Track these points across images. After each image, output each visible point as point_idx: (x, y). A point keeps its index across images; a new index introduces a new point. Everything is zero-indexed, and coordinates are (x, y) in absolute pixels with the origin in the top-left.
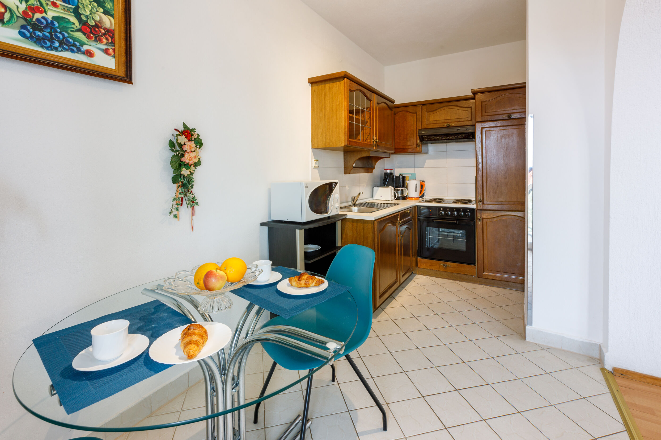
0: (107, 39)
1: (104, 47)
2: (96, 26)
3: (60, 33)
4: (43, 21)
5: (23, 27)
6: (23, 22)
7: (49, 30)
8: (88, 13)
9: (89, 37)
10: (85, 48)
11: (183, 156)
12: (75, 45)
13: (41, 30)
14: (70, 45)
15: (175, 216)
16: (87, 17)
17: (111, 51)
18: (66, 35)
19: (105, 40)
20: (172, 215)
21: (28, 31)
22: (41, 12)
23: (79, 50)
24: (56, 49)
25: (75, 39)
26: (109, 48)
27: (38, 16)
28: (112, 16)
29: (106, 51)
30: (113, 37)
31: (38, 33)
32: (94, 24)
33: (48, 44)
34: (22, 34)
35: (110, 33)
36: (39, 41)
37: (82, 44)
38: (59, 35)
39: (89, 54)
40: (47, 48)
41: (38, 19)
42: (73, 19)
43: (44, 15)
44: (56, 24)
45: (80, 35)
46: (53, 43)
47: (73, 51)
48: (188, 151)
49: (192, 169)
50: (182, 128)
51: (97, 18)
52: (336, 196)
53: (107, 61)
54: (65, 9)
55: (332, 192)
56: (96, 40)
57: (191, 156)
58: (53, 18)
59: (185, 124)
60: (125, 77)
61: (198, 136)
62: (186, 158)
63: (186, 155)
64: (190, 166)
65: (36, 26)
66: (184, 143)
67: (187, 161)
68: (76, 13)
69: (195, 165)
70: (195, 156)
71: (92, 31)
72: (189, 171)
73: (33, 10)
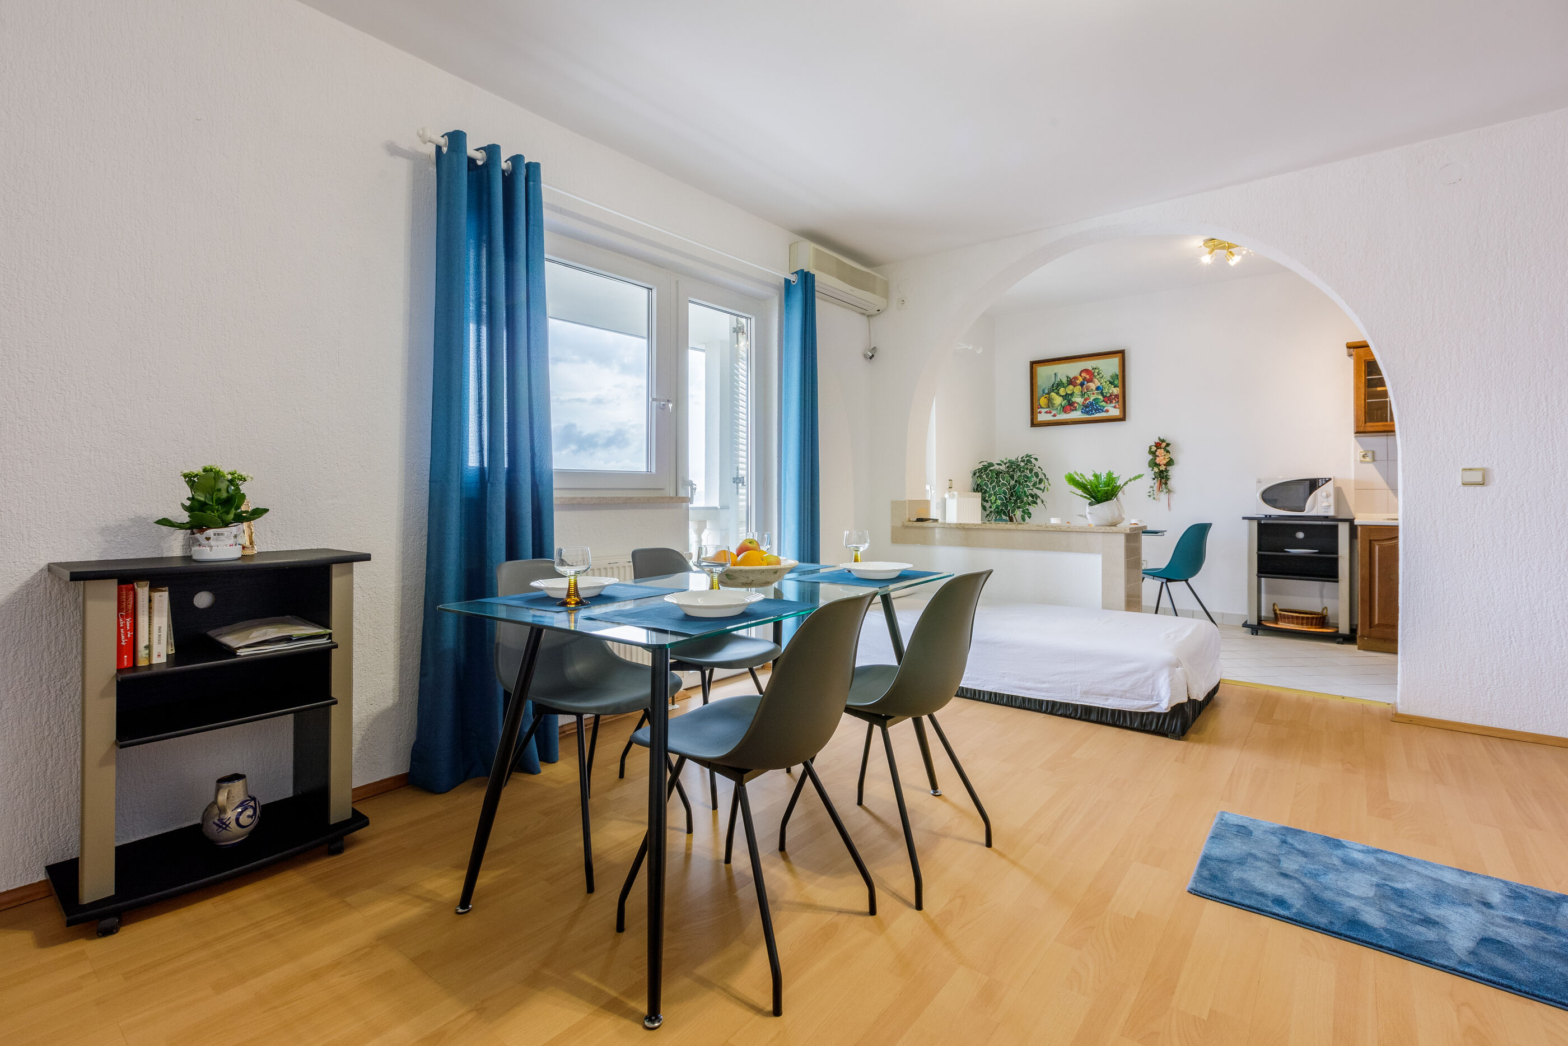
1: (1114, 405)
2: (1111, 395)
5: (1083, 409)
6: (1082, 407)
7: (1091, 406)
8: (1107, 390)
9: (1107, 403)
10: (1105, 408)
11: (1155, 459)
12: (1101, 409)
14: (1098, 410)
15: (1154, 498)
16: (1106, 393)
17: (1117, 406)
18: (1097, 406)
19: (1114, 401)
20: (1152, 497)
23: (1103, 411)
24: (1093, 414)
25: (1101, 406)
26: (1117, 404)
27: (1087, 402)
28: (1118, 387)
29: (1115, 407)
30: (1118, 399)
31: (1088, 409)
32: (1109, 395)
33: (1091, 412)
34: (1082, 412)
35: (1117, 396)
36: (1087, 413)
37: (1104, 407)
38: (1095, 407)
39: (1107, 411)
40: (1090, 415)
41: (1088, 404)
42: (1100, 397)
43: (1089, 400)
44: (1094, 402)
45: (1103, 404)
47: (1100, 412)
48: (1160, 455)
49: (1163, 468)
50: (1157, 441)
51: (1111, 391)
52: (1324, 494)
53: (1114, 412)
54: (1097, 394)
55: (1316, 489)
56: (1110, 403)
57: (1162, 460)
58: (1094, 400)
59: (1159, 438)
60: (1122, 418)
61: (1168, 445)
62: (1158, 461)
63: (1158, 459)
64: (1160, 465)
65: (1086, 407)
66: (1156, 451)
67: (1158, 463)
68: (1102, 393)
69: (1165, 465)
70: (1164, 459)
71: (1108, 399)
72: (1159, 469)
73: (1086, 400)
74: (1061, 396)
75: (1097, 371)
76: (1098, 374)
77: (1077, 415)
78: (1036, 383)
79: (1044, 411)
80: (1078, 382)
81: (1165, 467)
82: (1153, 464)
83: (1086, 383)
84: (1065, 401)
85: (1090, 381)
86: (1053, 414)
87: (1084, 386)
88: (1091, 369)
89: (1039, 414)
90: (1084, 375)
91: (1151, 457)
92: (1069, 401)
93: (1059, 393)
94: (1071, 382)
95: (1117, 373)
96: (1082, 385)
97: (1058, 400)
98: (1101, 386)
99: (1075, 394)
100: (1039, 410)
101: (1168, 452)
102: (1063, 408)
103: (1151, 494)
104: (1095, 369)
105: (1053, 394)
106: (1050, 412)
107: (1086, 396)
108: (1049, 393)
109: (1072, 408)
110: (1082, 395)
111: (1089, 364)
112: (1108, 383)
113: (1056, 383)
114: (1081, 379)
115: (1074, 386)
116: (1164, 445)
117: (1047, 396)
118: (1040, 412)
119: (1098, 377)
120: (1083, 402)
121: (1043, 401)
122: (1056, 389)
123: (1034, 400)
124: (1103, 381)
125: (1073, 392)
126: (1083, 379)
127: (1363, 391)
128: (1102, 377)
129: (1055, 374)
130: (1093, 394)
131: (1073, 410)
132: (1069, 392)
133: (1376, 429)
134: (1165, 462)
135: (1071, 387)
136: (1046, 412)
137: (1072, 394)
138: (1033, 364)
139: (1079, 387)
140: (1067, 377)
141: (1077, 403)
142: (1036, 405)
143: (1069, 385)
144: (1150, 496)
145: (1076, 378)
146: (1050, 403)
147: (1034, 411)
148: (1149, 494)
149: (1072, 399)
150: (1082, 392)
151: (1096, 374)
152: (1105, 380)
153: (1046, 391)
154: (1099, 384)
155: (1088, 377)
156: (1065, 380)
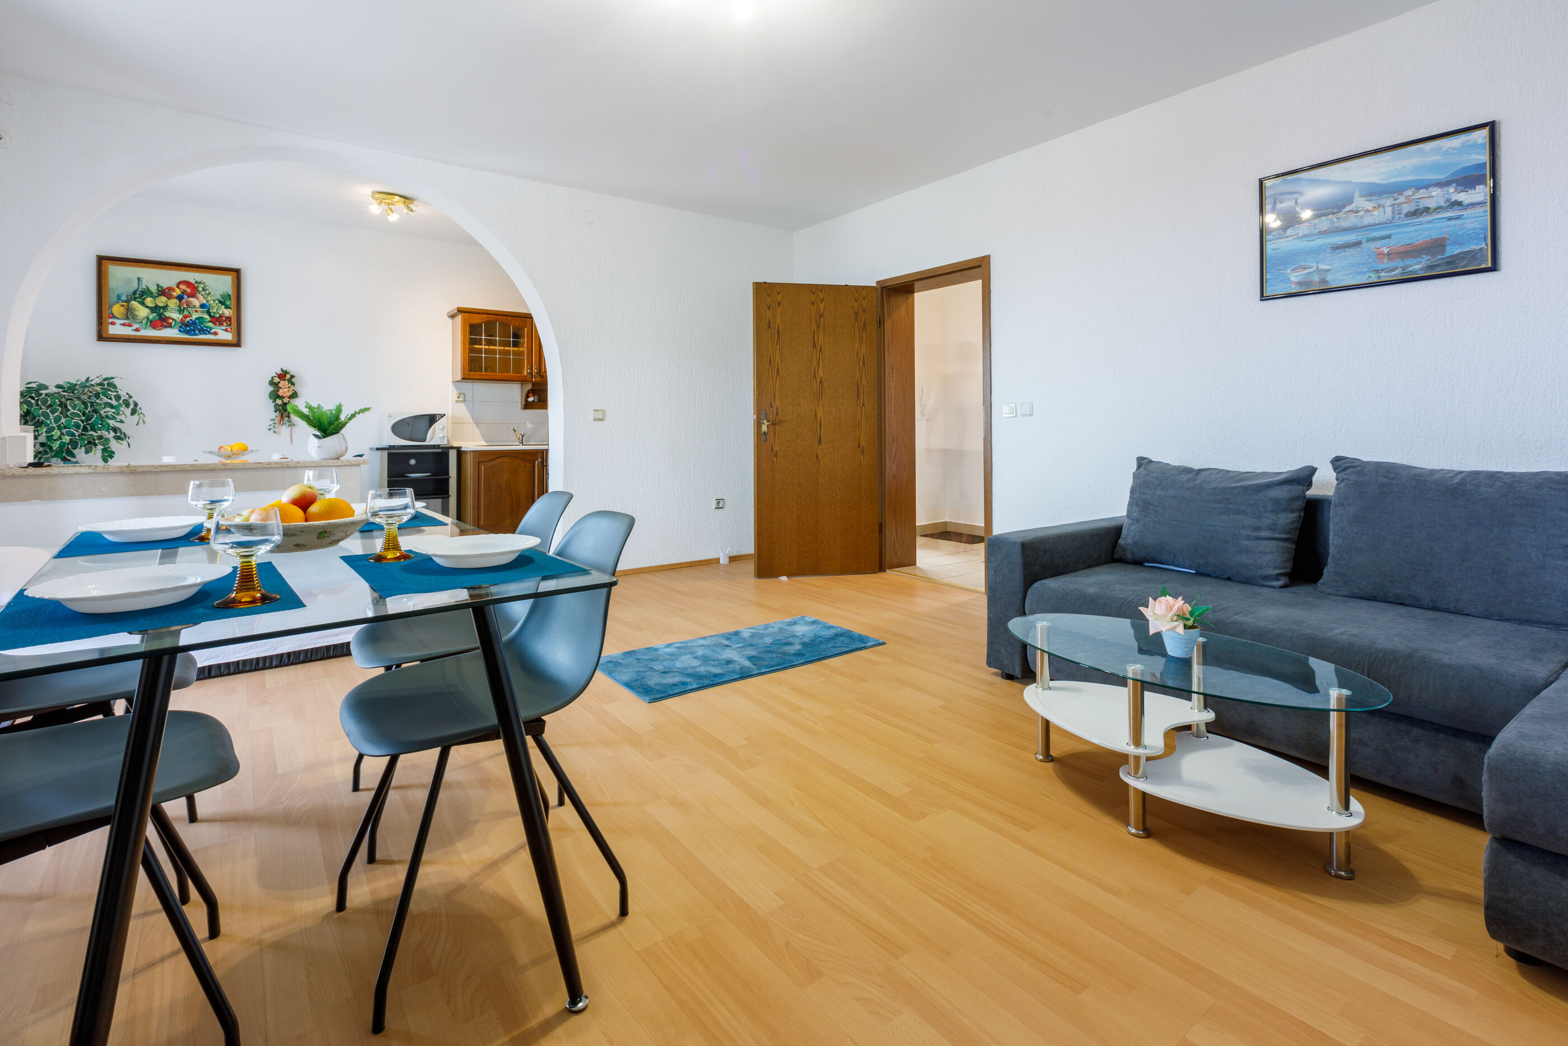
0: (227, 323)
1: (224, 328)
2: (220, 317)
3: (200, 326)
4: (191, 321)
5: (181, 327)
6: (180, 324)
7: (193, 326)
8: (215, 310)
9: (215, 324)
10: (213, 331)
11: (278, 391)
12: (207, 330)
13: (189, 326)
14: (204, 331)
15: (275, 432)
16: (214, 313)
17: (229, 329)
18: (202, 326)
19: (225, 324)
20: (272, 431)
21: (183, 328)
22: (189, 317)
23: (209, 333)
24: (197, 335)
25: (207, 327)
26: (228, 327)
27: (188, 319)
28: (230, 308)
29: (226, 330)
30: (230, 321)
31: (188, 328)
32: (218, 316)
33: (193, 333)
34: (180, 331)
35: (229, 319)
36: (188, 332)
37: (211, 329)
38: (199, 327)
39: (216, 334)
40: (192, 335)
41: (188, 322)
42: (206, 316)
43: (191, 318)
44: (197, 321)
45: (211, 325)
46: (195, 332)
47: (206, 334)
48: (283, 387)
49: (286, 400)
50: (280, 372)
51: (221, 312)
52: (441, 427)
53: (228, 336)
54: (203, 312)
55: (435, 423)
56: (220, 325)
57: (285, 391)
58: (196, 319)
59: (282, 369)
60: (237, 344)
61: (292, 377)
62: (281, 393)
63: (281, 391)
64: (284, 398)
65: (187, 325)
66: (279, 382)
67: (281, 395)
68: (209, 313)
69: (289, 397)
70: (289, 391)
71: (218, 320)
72: (283, 401)
73: (185, 317)
74: (147, 307)
75: (202, 286)
76: (204, 290)
77: (172, 333)
78: (107, 284)
79: (118, 322)
80: (175, 294)
81: (288, 400)
82: (275, 396)
83: (185, 297)
84: (155, 314)
85: (192, 295)
86: (134, 327)
87: (184, 301)
88: (193, 282)
89: (110, 326)
90: (183, 287)
91: (271, 389)
92: (160, 315)
93: (144, 303)
94: (164, 292)
95: (230, 293)
96: (180, 298)
97: (142, 312)
98: (208, 304)
99: (169, 308)
100: (110, 320)
101: (293, 384)
102: (151, 322)
103: (272, 427)
104: (200, 283)
105: (135, 304)
106: (130, 325)
107: (186, 313)
108: (128, 301)
109: (165, 324)
110: (181, 311)
111: (192, 277)
112: (217, 302)
113: (140, 289)
114: (178, 292)
115: (169, 299)
116: (288, 377)
117: (124, 304)
118: (113, 323)
119: (203, 293)
120: (182, 320)
121: (117, 309)
122: (140, 297)
123: (103, 307)
124: (210, 299)
125: (167, 306)
126: (182, 292)
127: (467, 347)
128: (209, 294)
129: (139, 279)
130: (196, 311)
131: (166, 327)
132: (160, 304)
133: (476, 377)
134: (289, 394)
135: (164, 299)
136: (124, 325)
137: (165, 308)
138: (102, 261)
139: (176, 301)
140: (158, 286)
141: (173, 319)
142: (105, 314)
143: (160, 295)
144: (270, 429)
145: (171, 289)
146: (129, 314)
147: (103, 320)
148: (270, 427)
149: (165, 314)
150: (179, 306)
151: (201, 289)
152: (213, 299)
153: (124, 298)
154: (205, 301)
155: (189, 290)
156: (153, 289)
